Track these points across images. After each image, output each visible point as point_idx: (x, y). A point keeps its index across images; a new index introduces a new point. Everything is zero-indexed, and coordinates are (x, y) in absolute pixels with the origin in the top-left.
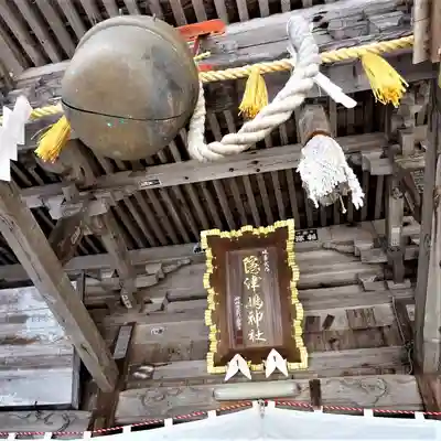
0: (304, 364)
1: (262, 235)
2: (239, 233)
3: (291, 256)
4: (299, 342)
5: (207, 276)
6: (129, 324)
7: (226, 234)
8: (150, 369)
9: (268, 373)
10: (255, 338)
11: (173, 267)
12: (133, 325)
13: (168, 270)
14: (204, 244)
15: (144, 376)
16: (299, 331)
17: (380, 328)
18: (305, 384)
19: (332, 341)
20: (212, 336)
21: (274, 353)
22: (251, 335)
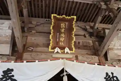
0: (73, 52)
1: (67, 18)
2: (62, 17)
3: (74, 25)
4: (73, 46)
5: (52, 26)
6: (26, 36)
7: (58, 16)
8: (32, 48)
9: (66, 52)
10: (61, 44)
11: (39, 23)
12: (27, 36)
13: (38, 24)
14: (52, 18)
15: (30, 50)
16: (73, 44)
17: (89, 46)
18: (74, 56)
19: (79, 48)
20: (51, 42)
21: (67, 48)
22: (60, 43)
